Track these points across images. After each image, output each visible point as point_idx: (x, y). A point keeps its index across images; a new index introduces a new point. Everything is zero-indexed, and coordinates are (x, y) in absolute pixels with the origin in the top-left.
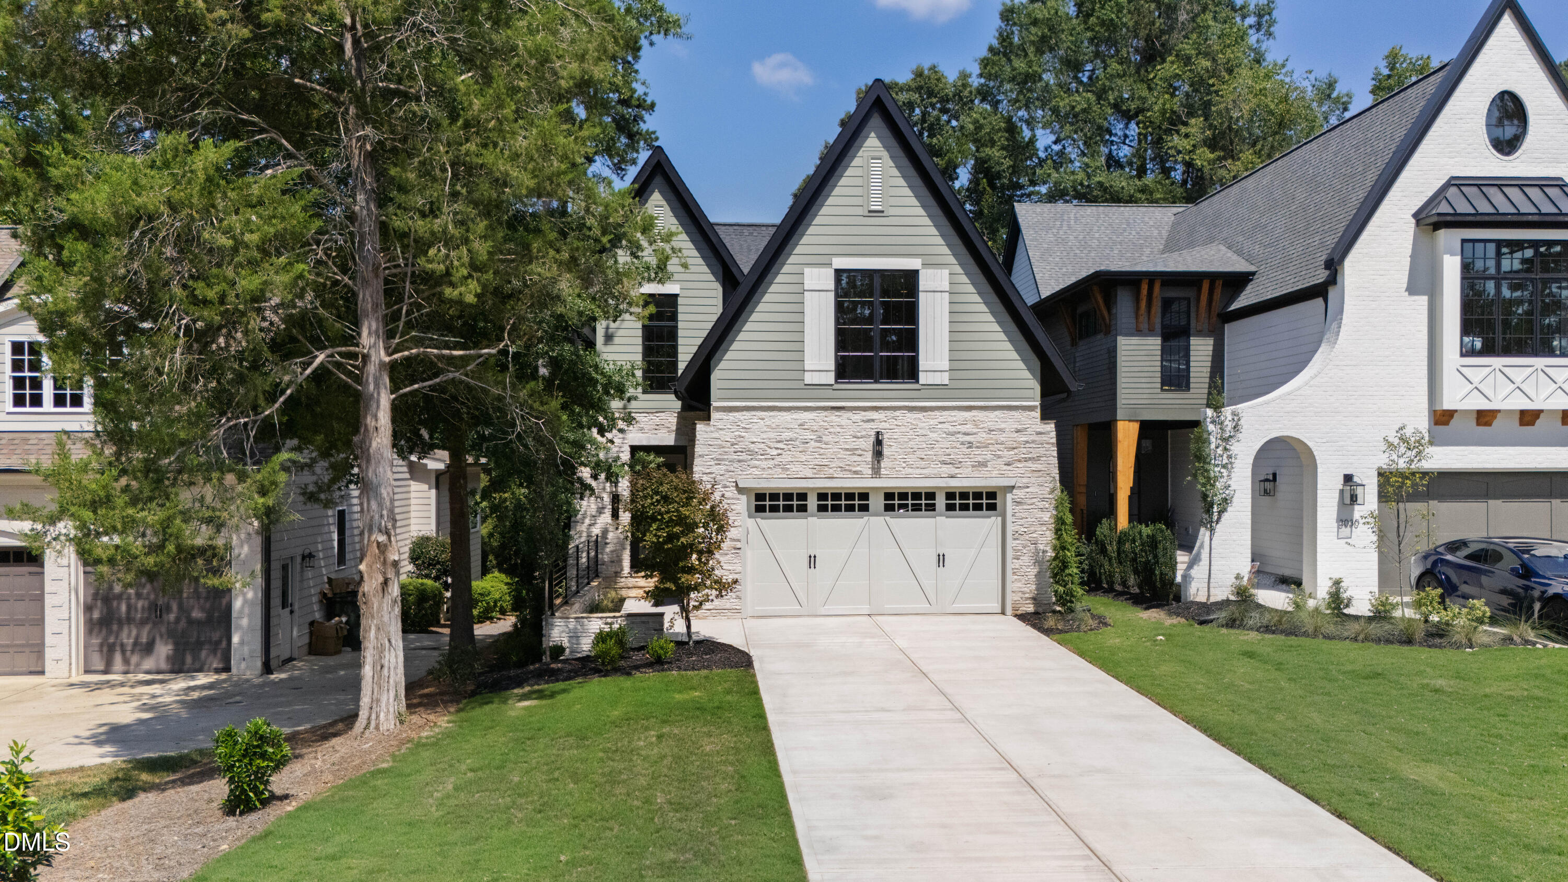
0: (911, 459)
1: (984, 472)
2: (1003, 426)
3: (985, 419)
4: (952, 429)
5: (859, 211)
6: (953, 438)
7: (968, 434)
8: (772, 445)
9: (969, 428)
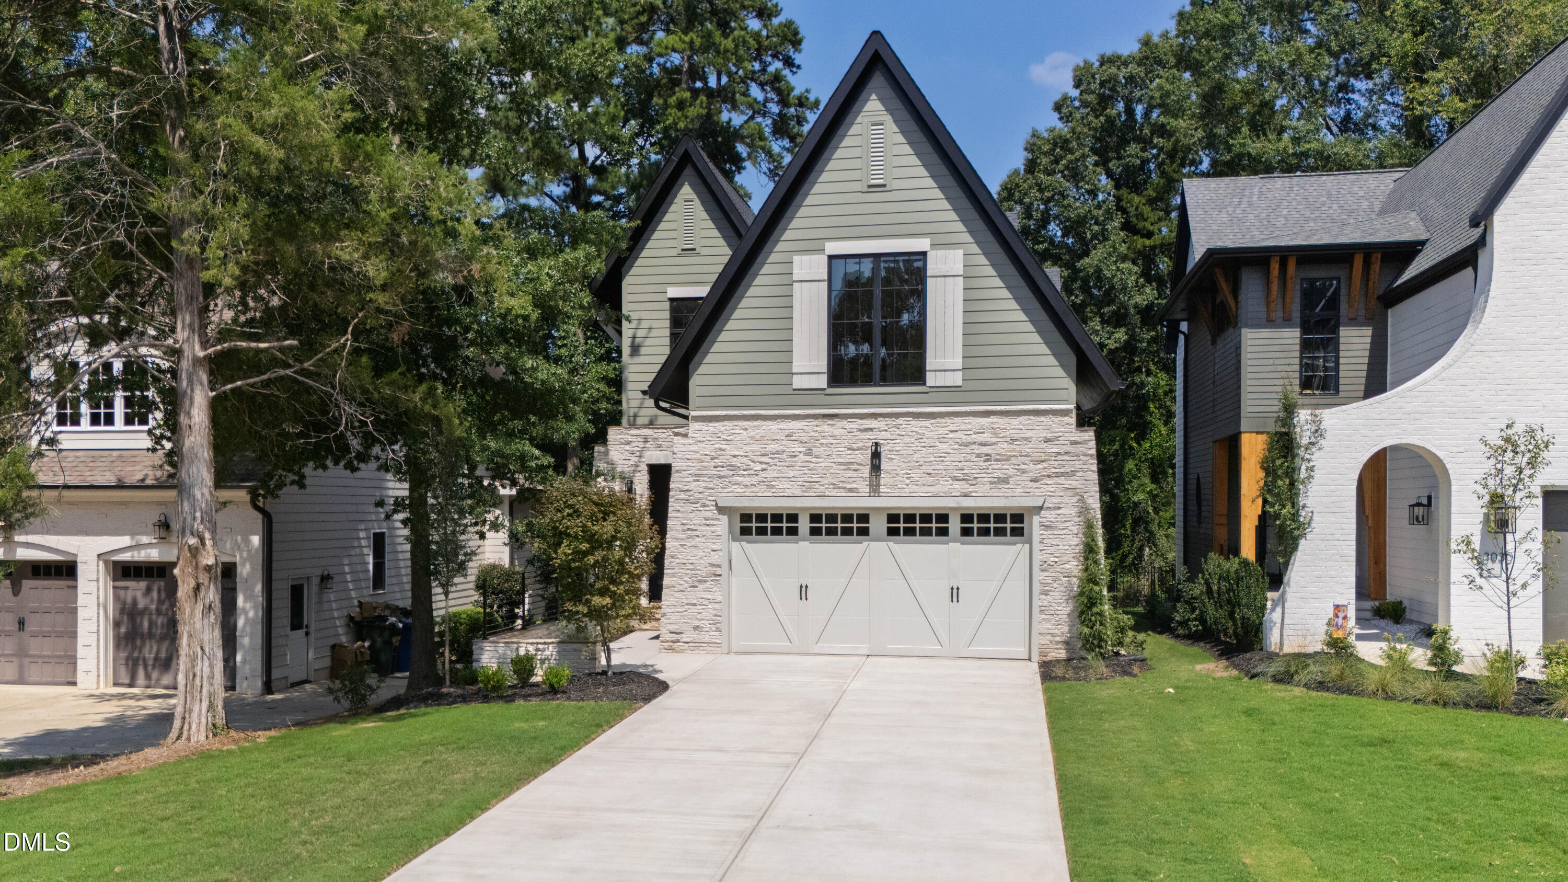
0: (916, 475)
1: (1004, 489)
2: (1029, 434)
3: (1007, 426)
4: (965, 439)
5: (858, 186)
6: (968, 450)
7: (986, 445)
8: (756, 459)
9: (986, 437)
